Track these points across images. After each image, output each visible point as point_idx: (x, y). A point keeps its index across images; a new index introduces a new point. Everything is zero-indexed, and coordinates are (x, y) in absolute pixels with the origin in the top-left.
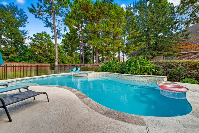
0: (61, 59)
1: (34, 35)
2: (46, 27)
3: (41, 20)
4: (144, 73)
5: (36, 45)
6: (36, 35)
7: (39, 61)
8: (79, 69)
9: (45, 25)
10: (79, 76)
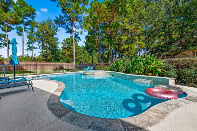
0: (84, 59)
1: (64, 40)
2: (67, 33)
3: (63, 28)
4: (149, 74)
5: (66, 48)
6: (65, 40)
7: (67, 61)
8: (92, 68)
9: (66, 31)
10: (87, 74)
